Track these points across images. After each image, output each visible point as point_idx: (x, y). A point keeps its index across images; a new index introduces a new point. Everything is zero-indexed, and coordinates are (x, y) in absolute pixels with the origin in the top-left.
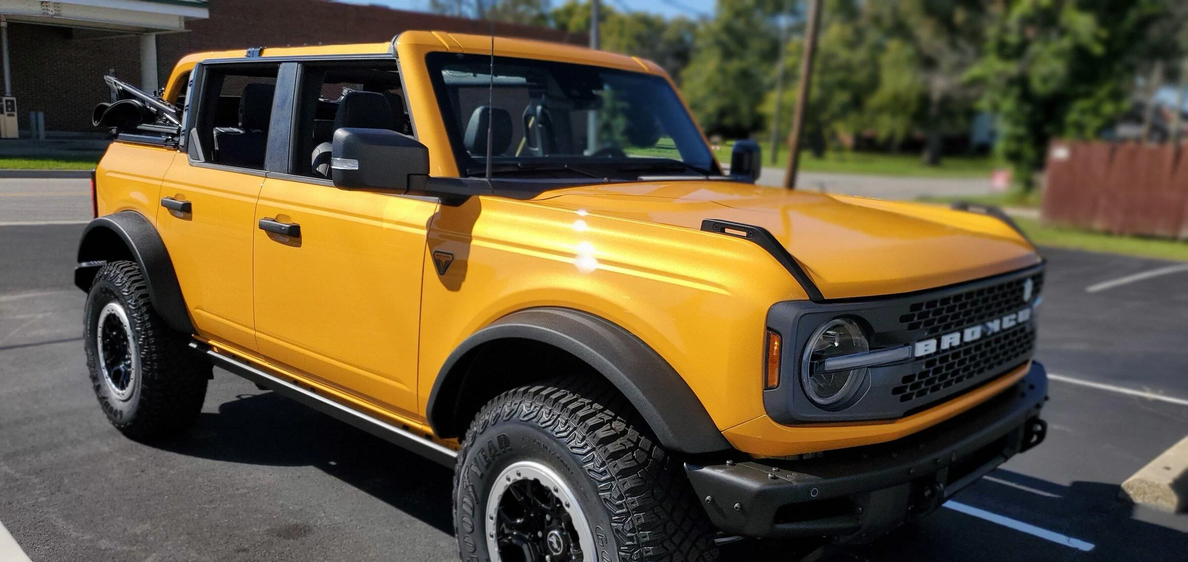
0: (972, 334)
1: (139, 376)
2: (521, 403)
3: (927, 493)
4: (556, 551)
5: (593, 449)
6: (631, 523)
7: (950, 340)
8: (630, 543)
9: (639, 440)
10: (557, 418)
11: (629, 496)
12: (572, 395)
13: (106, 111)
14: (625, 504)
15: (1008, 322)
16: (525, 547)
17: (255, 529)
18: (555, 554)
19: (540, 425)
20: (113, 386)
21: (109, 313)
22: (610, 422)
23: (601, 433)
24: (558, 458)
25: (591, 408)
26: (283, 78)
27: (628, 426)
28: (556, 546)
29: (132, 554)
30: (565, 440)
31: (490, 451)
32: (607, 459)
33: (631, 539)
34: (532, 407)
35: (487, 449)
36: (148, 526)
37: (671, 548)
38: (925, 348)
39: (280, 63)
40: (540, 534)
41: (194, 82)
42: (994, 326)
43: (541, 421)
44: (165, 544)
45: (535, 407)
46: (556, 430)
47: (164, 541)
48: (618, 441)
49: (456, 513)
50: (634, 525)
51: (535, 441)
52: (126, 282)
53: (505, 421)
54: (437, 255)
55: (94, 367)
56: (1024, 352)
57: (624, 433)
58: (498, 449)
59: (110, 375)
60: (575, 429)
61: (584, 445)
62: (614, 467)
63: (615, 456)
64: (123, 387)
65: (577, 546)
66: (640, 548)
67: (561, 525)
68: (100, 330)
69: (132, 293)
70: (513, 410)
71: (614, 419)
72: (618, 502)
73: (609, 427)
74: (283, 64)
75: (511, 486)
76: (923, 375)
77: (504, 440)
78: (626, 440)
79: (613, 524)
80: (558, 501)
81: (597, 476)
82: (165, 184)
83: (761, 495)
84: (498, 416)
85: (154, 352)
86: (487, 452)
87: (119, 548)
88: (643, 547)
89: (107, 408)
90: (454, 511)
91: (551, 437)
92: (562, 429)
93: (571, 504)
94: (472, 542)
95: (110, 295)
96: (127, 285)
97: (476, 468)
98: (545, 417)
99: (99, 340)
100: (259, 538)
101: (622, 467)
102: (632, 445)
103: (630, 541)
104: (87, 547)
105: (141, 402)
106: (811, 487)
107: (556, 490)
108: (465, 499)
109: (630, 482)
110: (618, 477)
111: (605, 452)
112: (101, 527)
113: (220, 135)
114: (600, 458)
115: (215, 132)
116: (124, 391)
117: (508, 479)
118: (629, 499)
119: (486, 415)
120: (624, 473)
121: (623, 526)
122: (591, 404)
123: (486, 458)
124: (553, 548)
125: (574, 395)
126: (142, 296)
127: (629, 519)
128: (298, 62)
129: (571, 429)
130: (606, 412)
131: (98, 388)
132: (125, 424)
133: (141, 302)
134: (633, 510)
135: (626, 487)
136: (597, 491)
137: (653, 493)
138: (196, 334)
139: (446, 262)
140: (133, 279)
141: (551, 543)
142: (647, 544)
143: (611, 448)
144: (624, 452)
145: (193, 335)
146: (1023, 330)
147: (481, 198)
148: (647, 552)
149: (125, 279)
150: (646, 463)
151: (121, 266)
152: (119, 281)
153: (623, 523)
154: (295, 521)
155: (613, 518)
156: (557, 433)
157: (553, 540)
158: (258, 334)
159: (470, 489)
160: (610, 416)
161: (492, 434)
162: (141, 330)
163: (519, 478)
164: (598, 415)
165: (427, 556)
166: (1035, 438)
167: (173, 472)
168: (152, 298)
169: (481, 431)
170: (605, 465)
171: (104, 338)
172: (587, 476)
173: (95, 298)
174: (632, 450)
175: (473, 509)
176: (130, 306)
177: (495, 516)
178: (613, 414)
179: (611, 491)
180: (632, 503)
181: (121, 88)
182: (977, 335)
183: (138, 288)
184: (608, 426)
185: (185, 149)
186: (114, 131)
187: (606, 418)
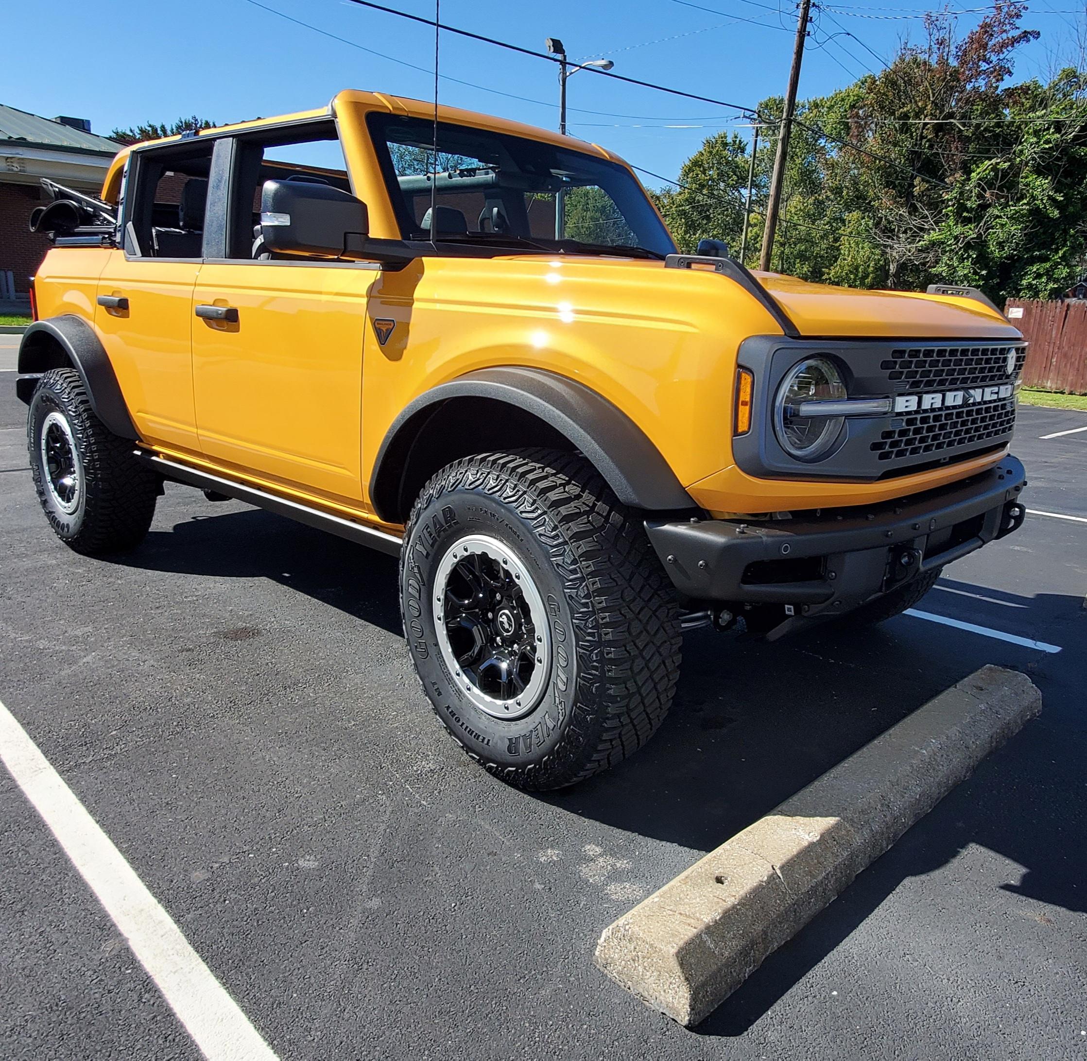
0: (954, 398)
1: (83, 485)
2: (466, 471)
3: (904, 560)
4: (508, 631)
5: (545, 513)
6: (585, 588)
7: (931, 400)
8: (585, 610)
9: (594, 505)
10: (505, 483)
11: (583, 561)
12: (521, 459)
13: (42, 214)
14: (580, 568)
15: (989, 394)
16: (475, 630)
17: (201, 632)
18: (505, 634)
19: (487, 492)
20: (60, 499)
21: (51, 423)
22: (564, 485)
23: (553, 496)
24: (507, 525)
25: (543, 471)
26: (218, 156)
27: (583, 491)
28: (506, 626)
29: (71, 653)
30: (514, 504)
31: (435, 527)
32: (559, 522)
33: (585, 605)
34: (478, 475)
35: (431, 525)
36: (90, 629)
37: (630, 615)
38: (905, 404)
39: (215, 139)
40: (490, 615)
41: (128, 172)
42: (977, 395)
43: (488, 487)
44: (106, 645)
45: (482, 474)
46: (504, 495)
47: (106, 642)
48: (572, 504)
49: (402, 598)
50: (588, 590)
51: (481, 510)
52: (66, 388)
53: (449, 492)
54: (378, 324)
55: (40, 482)
56: (1004, 431)
57: (578, 497)
58: (444, 524)
59: (55, 489)
60: (525, 492)
61: (535, 509)
62: (567, 530)
63: (567, 519)
64: (69, 501)
65: (529, 621)
66: (595, 614)
67: (512, 603)
68: (43, 442)
69: (72, 399)
70: (458, 479)
71: (568, 483)
72: (571, 567)
73: (563, 490)
74: (218, 141)
75: (458, 563)
76: (903, 433)
77: (449, 513)
78: (581, 504)
79: (566, 590)
80: (507, 574)
81: (549, 541)
82: (102, 283)
83: (727, 550)
84: (443, 487)
85: (97, 460)
86: (432, 529)
87: (57, 648)
88: (599, 613)
89: (54, 522)
90: (401, 595)
91: (499, 503)
92: (511, 494)
93: (521, 575)
94: (420, 627)
95: (51, 404)
96: (67, 391)
97: (421, 546)
98: (492, 483)
99: (44, 452)
100: (205, 640)
101: (576, 530)
102: (588, 509)
103: (585, 607)
104: (24, 647)
105: (87, 513)
106: (782, 543)
107: (505, 562)
108: (410, 582)
109: (584, 546)
110: (572, 541)
111: (557, 515)
112: (41, 629)
113: (159, 234)
114: (552, 521)
115: (154, 231)
116: (70, 504)
117: (455, 557)
118: (583, 563)
119: (431, 490)
120: (577, 537)
121: (577, 592)
122: (543, 469)
123: (431, 535)
124: (503, 628)
125: (524, 460)
126: (82, 402)
127: (584, 584)
128: (233, 136)
129: (520, 493)
130: (559, 476)
131: (44, 503)
132: (72, 537)
133: (82, 408)
134: (587, 575)
135: (580, 551)
136: (548, 556)
137: (610, 557)
138: (141, 441)
139: (387, 330)
140: (73, 384)
141: (502, 623)
142: (603, 610)
143: (564, 510)
144: (579, 515)
145: (137, 442)
146: (1003, 407)
147: (424, 259)
148: (603, 619)
149: (65, 385)
150: (602, 527)
151: (60, 373)
152: (58, 387)
153: (577, 588)
154: (244, 624)
155: (566, 584)
156: (505, 499)
157: (504, 619)
158: (200, 432)
159: (416, 570)
160: (564, 480)
161: (437, 506)
162: (82, 437)
163: (466, 554)
164: (550, 479)
165: (379, 656)
166: (1012, 523)
167: (120, 582)
168: (92, 403)
169: (425, 506)
170: (558, 528)
171: (48, 450)
172: (536, 540)
173: (37, 407)
174: (587, 513)
175: (419, 592)
176: (71, 413)
177: (442, 597)
178: (567, 479)
179: (564, 556)
180: (587, 567)
181: (57, 189)
182: (959, 401)
183: (78, 394)
184: (561, 489)
185: (122, 246)
186: (51, 235)
187: (559, 482)
